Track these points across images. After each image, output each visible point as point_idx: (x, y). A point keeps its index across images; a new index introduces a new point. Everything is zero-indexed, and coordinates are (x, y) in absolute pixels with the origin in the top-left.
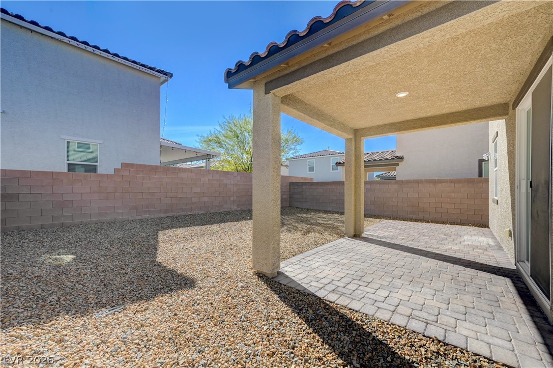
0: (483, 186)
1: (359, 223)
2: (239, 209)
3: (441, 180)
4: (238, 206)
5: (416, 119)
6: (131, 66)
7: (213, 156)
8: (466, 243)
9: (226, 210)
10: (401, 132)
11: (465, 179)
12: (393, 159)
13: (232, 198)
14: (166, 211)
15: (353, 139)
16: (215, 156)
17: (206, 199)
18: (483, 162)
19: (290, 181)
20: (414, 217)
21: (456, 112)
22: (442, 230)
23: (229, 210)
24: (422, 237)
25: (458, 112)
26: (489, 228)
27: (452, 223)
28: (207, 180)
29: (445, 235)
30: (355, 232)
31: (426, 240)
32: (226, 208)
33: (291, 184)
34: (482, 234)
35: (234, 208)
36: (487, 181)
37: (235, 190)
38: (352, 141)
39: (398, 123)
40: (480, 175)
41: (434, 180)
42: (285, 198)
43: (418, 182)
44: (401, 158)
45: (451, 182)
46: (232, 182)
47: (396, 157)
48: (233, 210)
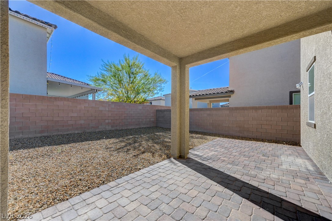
0: (294, 112)
1: (183, 145)
2: (113, 129)
3: (260, 107)
4: (112, 127)
5: (233, 41)
6: (29, 21)
7: (97, 90)
8: (284, 167)
9: (101, 130)
10: (219, 56)
11: (280, 106)
12: (226, 92)
13: (107, 121)
14: (41, 132)
15: (178, 67)
16: (99, 90)
17: (82, 122)
18: (293, 94)
19: (157, 109)
20: (241, 135)
21: (275, 28)
22: (262, 149)
23: (104, 130)
24: (242, 158)
25: (277, 27)
26: (301, 146)
27: (270, 141)
28: (83, 107)
29: (264, 155)
30: (180, 154)
31: (246, 162)
32: (101, 128)
33: (157, 111)
34: (297, 154)
35: (109, 128)
36: (299, 107)
37: (110, 115)
38: (176, 68)
39: (216, 47)
40: (291, 103)
41: (255, 107)
42: (152, 121)
43: (244, 109)
44: (232, 92)
45: (269, 109)
46: (107, 109)
47: (228, 91)
48: (108, 130)
